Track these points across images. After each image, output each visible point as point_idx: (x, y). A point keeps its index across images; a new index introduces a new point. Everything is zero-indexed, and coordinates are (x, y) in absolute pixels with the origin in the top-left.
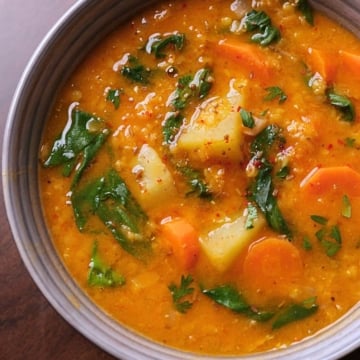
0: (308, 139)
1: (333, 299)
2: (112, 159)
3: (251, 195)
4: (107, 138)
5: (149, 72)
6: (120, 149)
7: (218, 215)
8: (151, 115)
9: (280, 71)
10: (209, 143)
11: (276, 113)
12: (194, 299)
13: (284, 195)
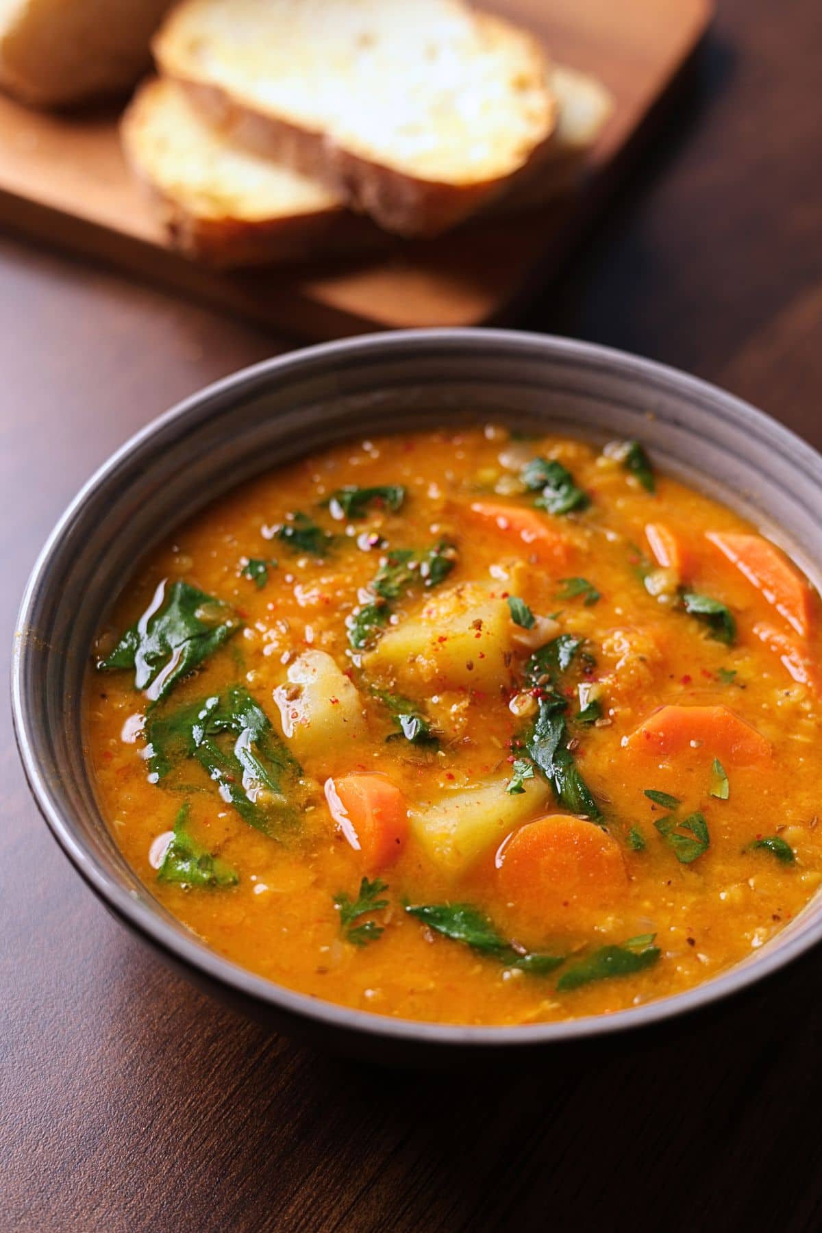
0: (642, 660)
1: (691, 942)
2: (240, 669)
3: (522, 748)
4: (233, 635)
5: (332, 538)
6: (259, 653)
7: (451, 777)
8: (327, 601)
9: (590, 554)
10: (442, 639)
11: (578, 619)
12: (387, 920)
13: (590, 753)
